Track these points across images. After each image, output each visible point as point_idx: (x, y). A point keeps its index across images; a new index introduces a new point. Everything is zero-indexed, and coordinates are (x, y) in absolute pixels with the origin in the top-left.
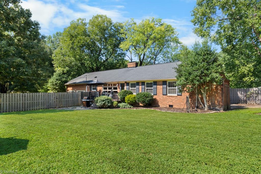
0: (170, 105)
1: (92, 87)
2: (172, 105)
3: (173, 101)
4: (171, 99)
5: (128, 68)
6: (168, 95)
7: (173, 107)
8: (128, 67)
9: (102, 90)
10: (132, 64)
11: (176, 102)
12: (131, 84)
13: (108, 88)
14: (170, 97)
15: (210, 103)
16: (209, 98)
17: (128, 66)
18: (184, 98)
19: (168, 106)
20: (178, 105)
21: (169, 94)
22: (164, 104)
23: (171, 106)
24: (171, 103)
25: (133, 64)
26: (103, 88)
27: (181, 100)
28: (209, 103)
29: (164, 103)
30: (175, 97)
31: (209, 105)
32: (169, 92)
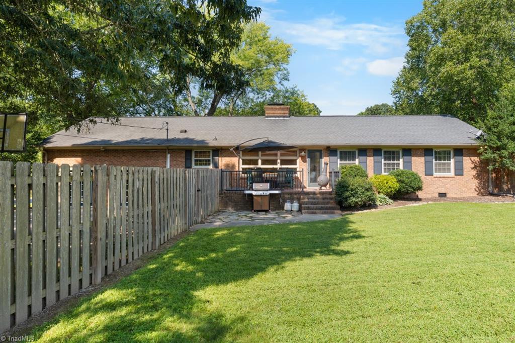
0: (441, 192)
1: (193, 159)
2: (445, 194)
3: (447, 186)
4: (443, 183)
5: (267, 117)
6: (435, 174)
7: (446, 196)
8: (266, 115)
9: (237, 165)
10: (279, 110)
11: (452, 187)
12: (340, 152)
13: (260, 161)
14: (441, 179)
15: (509, 186)
16: (508, 177)
17: (267, 112)
18: (467, 179)
19: (437, 195)
20: (456, 192)
21: (435, 172)
22: (429, 192)
23: (443, 195)
24: (442, 190)
25: (283, 110)
26: (241, 161)
27: (462, 183)
28: (507, 186)
29: (429, 190)
30: (451, 179)
31: (508, 187)
32: (436, 169)
